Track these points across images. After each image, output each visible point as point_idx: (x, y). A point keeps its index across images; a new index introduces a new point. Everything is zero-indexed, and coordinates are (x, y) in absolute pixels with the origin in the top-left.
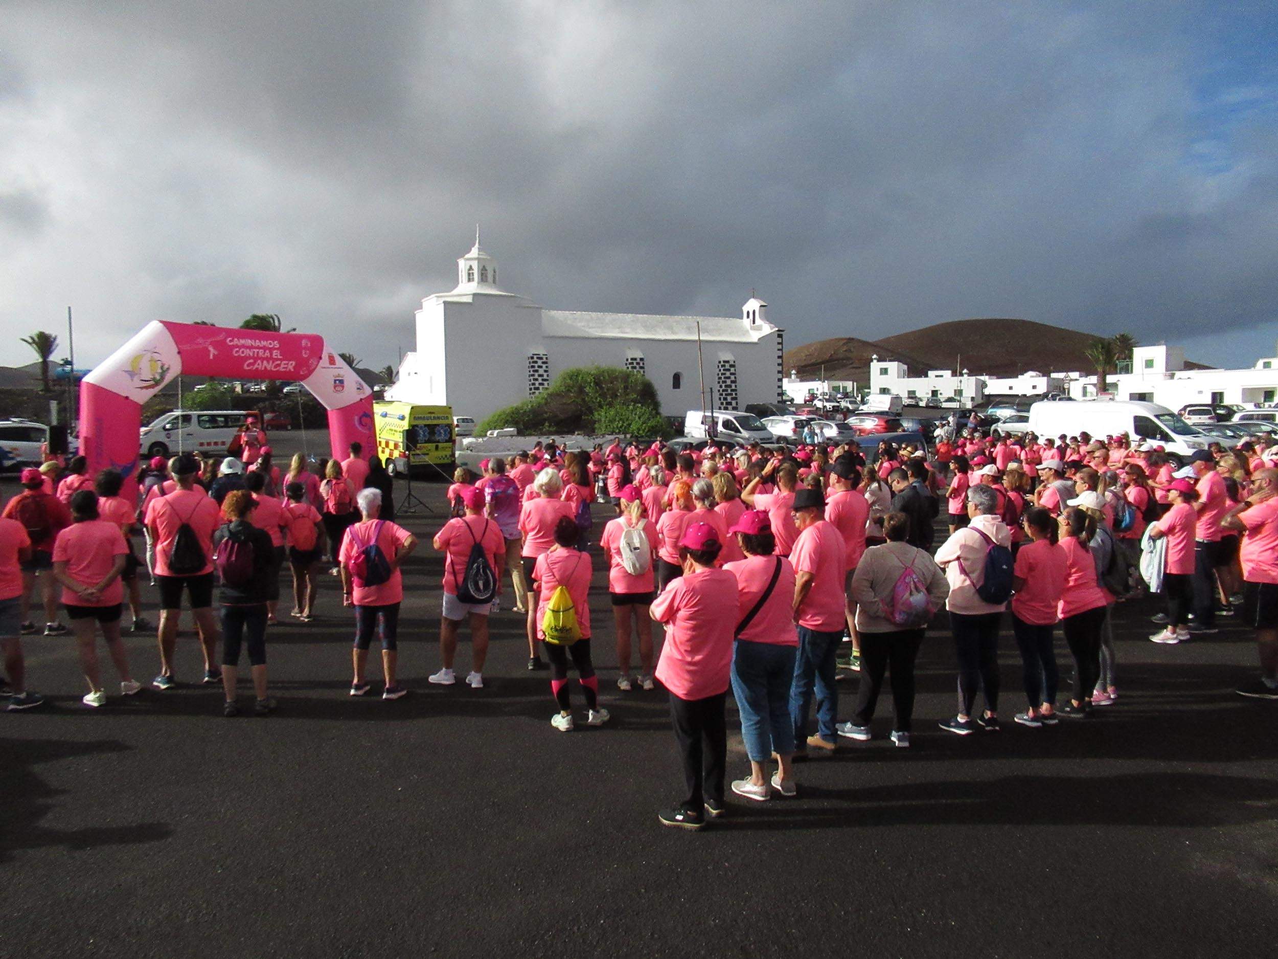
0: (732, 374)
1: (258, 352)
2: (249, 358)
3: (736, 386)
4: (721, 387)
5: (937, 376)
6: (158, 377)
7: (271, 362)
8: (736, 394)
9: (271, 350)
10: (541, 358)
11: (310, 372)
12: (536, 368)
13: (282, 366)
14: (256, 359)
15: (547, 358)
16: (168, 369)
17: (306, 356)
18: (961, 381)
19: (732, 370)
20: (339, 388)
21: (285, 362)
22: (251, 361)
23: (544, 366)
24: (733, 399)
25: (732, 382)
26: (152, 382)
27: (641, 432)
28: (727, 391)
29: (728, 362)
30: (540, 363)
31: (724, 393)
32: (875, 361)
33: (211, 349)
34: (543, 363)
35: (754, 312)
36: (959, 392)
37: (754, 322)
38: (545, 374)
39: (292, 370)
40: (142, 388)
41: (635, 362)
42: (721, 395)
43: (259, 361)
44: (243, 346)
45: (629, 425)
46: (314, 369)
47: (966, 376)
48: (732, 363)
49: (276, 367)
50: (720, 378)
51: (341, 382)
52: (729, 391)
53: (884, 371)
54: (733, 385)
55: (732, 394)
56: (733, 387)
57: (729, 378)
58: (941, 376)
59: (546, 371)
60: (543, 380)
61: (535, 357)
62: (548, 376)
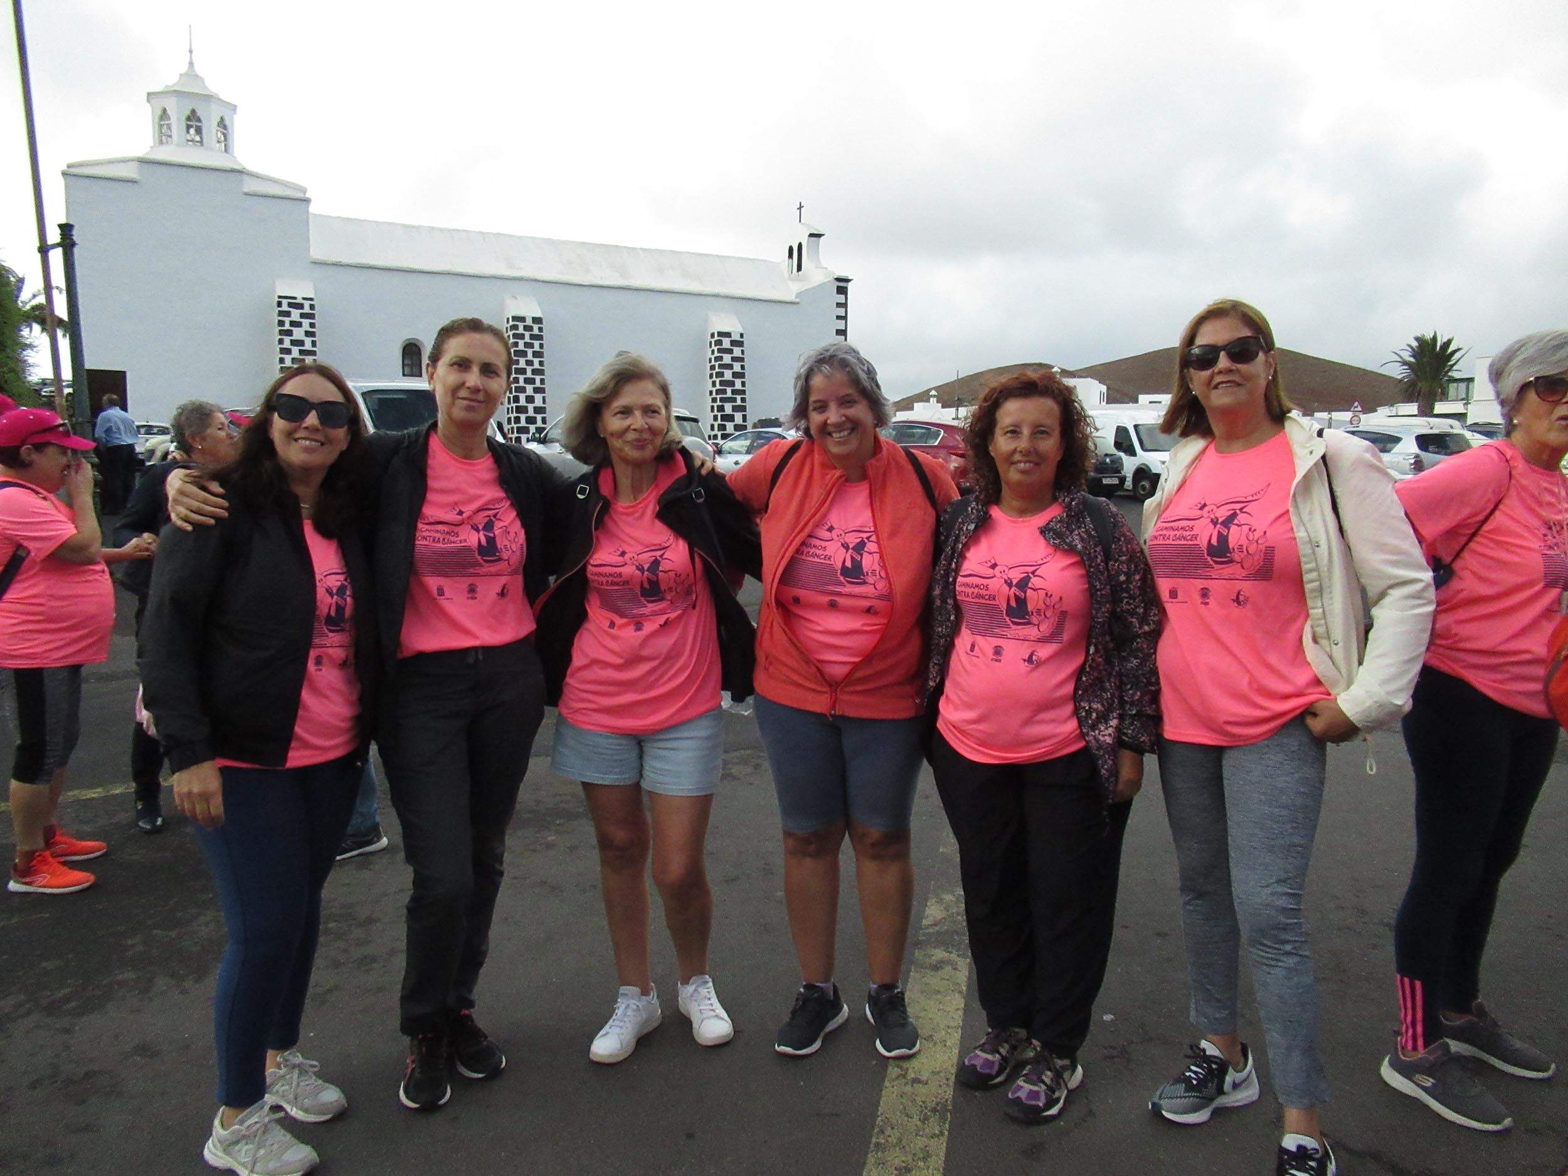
0: (734, 359)
3: (743, 384)
4: (714, 384)
8: (743, 400)
10: (301, 306)
12: (287, 327)
15: (312, 307)
19: (737, 352)
23: (306, 323)
24: (735, 409)
25: (736, 375)
28: (724, 392)
29: (728, 335)
30: (295, 315)
31: (718, 397)
34: (303, 316)
35: (800, 246)
37: (799, 268)
38: (308, 342)
41: (521, 325)
42: (714, 400)
48: (734, 336)
50: (713, 368)
52: (729, 394)
55: (735, 400)
56: (738, 385)
57: (730, 367)
59: (308, 334)
60: (301, 352)
61: (285, 302)
62: (314, 344)
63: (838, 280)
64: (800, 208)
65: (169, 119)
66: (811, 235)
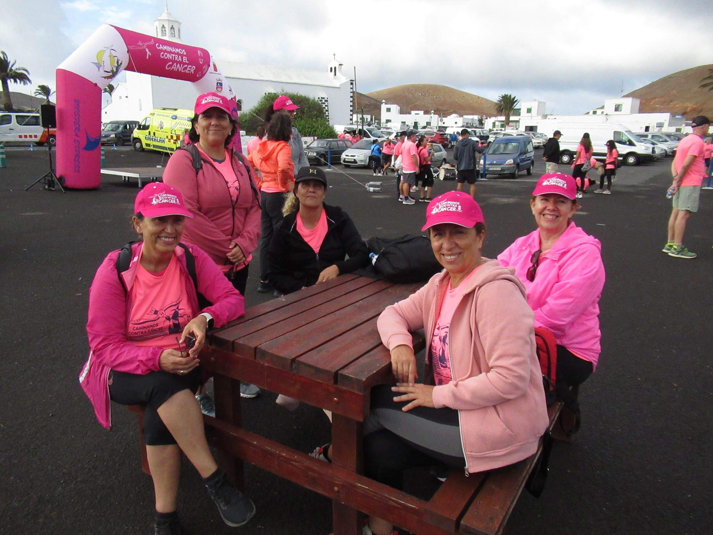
0: (326, 106)
1: (175, 57)
2: (170, 60)
3: (328, 113)
5: (416, 114)
6: (115, 70)
7: (182, 65)
9: (182, 56)
11: (203, 75)
13: (188, 69)
14: (174, 61)
16: (121, 64)
17: (201, 63)
18: (431, 117)
19: (326, 103)
20: (219, 89)
21: (190, 66)
22: (171, 63)
25: (326, 111)
26: (111, 74)
27: (323, 135)
29: (324, 98)
32: (384, 104)
33: (147, 50)
35: (335, 68)
36: (428, 124)
37: (335, 75)
39: (193, 73)
40: (105, 78)
43: (175, 64)
44: (165, 51)
45: (316, 131)
46: (206, 73)
47: (432, 114)
48: (326, 99)
49: (184, 70)
51: (221, 84)
53: (389, 110)
54: (327, 113)
58: (419, 114)
63: (351, 80)
64: (334, 55)
65: (165, 28)
66: (340, 65)
